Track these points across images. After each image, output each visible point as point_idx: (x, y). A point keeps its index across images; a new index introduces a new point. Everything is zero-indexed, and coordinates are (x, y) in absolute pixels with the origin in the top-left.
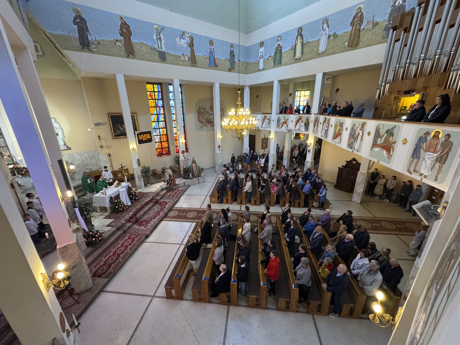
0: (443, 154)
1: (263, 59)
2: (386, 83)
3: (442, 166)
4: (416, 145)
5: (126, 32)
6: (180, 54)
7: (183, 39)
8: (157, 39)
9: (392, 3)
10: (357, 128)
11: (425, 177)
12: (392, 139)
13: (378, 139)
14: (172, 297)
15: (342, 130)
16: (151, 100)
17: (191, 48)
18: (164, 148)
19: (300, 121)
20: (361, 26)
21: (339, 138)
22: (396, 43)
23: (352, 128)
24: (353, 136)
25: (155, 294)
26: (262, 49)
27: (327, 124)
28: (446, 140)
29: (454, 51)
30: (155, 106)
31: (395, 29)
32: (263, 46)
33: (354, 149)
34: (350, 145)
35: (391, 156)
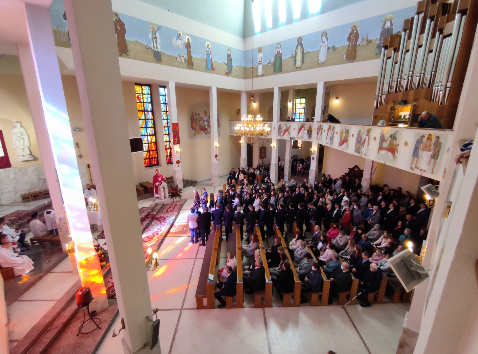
0: (435, 152)
1: (261, 65)
2: (382, 94)
3: (436, 161)
4: (415, 146)
5: (120, 29)
6: (176, 55)
7: (180, 39)
8: (153, 39)
9: (382, 26)
10: (363, 134)
11: (424, 171)
12: (396, 142)
13: (383, 143)
14: (204, 307)
15: (349, 136)
16: (139, 103)
17: (188, 50)
18: (153, 158)
19: (303, 129)
20: (357, 42)
21: (345, 144)
22: (388, 60)
23: (358, 134)
24: (360, 142)
25: (182, 307)
26: (260, 55)
27: (332, 132)
28: (437, 141)
29: (434, 71)
30: (143, 110)
31: (386, 47)
32: (261, 52)
33: (362, 153)
34: (358, 150)
35: (396, 157)
